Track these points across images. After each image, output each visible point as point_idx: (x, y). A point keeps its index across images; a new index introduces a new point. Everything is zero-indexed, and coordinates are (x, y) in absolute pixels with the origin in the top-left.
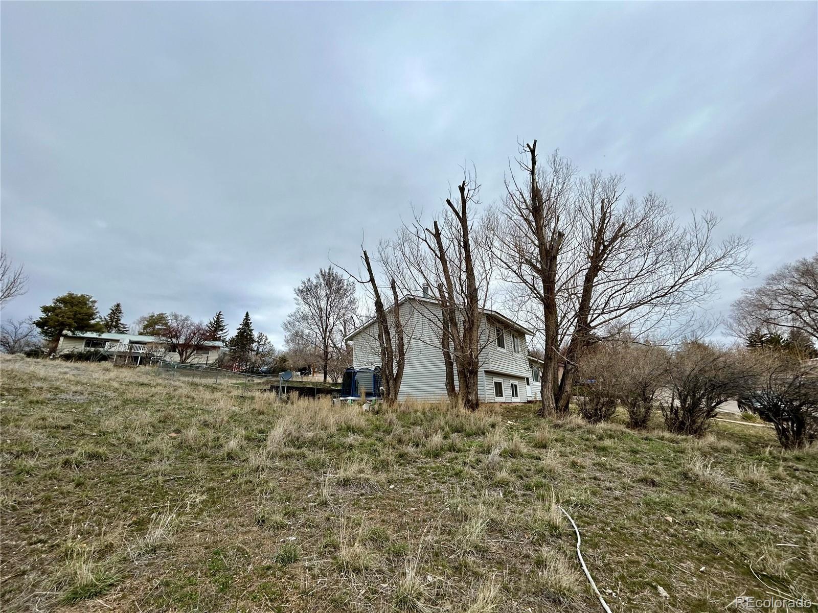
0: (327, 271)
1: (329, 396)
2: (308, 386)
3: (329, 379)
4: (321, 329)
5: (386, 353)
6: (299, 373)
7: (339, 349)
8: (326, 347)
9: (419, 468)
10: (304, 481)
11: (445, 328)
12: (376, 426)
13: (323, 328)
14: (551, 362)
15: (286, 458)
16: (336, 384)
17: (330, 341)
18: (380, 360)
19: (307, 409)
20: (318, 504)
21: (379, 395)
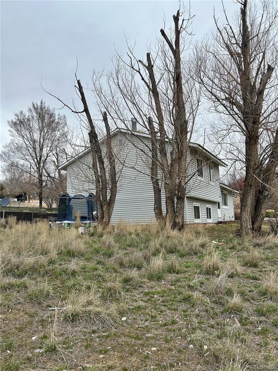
0: (39, 104)
1: (45, 220)
2: (25, 211)
3: (44, 205)
4: (36, 160)
5: (100, 181)
6: (16, 200)
7: (53, 178)
8: (40, 176)
9: (146, 294)
10: (26, 318)
11: (154, 156)
12: (95, 249)
13: (37, 159)
14: (251, 188)
15: (6, 289)
16: (51, 209)
17: (44, 171)
18: (94, 187)
19: (25, 233)
20: (46, 352)
21: (93, 219)
